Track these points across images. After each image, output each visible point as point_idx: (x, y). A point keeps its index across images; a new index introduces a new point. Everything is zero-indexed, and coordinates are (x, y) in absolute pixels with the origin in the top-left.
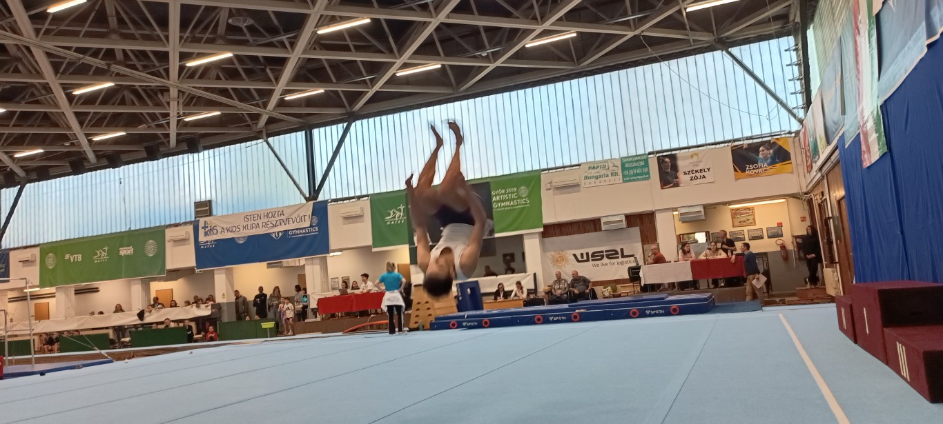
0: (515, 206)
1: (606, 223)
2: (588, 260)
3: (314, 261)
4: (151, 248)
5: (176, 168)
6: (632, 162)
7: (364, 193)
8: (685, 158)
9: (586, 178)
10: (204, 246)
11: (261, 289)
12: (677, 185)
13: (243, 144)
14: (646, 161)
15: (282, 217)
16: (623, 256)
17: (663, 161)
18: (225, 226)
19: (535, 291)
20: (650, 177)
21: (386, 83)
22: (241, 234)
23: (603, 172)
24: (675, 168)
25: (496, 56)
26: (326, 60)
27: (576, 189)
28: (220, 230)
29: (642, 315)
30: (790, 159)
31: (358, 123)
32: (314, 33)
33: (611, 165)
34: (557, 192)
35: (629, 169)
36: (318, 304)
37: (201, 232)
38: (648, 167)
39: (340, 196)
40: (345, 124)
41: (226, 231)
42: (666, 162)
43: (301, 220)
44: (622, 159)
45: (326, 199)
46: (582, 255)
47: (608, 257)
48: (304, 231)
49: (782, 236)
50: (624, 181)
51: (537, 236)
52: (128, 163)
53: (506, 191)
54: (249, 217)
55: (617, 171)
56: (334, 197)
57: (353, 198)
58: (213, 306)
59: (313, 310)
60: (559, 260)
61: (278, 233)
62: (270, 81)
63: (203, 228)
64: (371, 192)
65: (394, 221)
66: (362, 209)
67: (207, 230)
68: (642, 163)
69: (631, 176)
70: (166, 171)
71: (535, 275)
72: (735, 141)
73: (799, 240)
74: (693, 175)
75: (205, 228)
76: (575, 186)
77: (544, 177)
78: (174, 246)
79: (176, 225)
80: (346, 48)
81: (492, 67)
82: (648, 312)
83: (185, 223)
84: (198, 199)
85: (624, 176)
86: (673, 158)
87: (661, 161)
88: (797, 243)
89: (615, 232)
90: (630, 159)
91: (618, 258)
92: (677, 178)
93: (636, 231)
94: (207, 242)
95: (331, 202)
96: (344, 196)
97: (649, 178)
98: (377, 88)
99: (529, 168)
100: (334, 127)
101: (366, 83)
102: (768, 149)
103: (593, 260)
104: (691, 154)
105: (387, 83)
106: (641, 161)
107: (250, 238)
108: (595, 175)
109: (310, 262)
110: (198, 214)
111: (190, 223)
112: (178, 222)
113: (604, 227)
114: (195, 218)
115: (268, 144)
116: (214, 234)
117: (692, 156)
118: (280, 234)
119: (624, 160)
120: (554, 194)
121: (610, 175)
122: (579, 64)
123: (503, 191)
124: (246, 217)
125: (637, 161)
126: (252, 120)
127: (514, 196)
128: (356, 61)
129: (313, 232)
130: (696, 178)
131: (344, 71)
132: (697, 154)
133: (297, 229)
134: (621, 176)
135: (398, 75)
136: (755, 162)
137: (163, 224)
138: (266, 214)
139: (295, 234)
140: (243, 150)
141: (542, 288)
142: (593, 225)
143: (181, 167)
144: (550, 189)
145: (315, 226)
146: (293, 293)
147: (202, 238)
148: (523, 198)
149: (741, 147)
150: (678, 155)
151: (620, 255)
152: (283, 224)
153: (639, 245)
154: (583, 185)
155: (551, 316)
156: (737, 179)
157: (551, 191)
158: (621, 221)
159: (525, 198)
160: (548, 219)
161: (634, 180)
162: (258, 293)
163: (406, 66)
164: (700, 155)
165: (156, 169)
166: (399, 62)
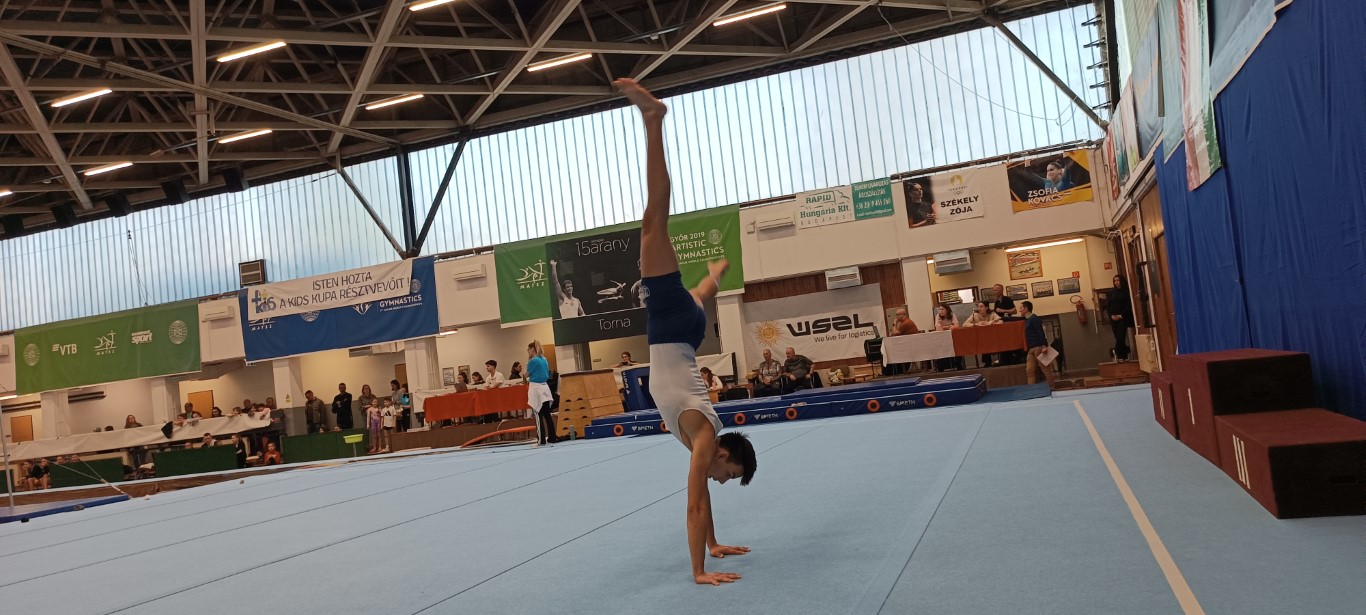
0: (704, 257)
1: (831, 279)
2: (808, 332)
3: (418, 345)
4: (178, 331)
5: (210, 214)
6: (868, 190)
7: (487, 244)
8: (943, 183)
9: (803, 215)
10: (256, 327)
11: (342, 387)
12: (932, 221)
13: (308, 178)
14: (888, 188)
15: (369, 282)
16: (857, 325)
17: (912, 188)
18: (286, 299)
19: (735, 378)
20: (893, 210)
21: (512, 83)
22: (310, 308)
23: (827, 206)
24: (928, 197)
25: (671, 40)
26: (425, 50)
27: (790, 231)
28: (278, 303)
29: (885, 408)
30: (1089, 181)
31: (475, 142)
32: (406, 10)
33: (838, 195)
34: (763, 235)
35: (863, 200)
36: (425, 407)
37: (252, 307)
38: (891, 197)
39: (451, 249)
40: (456, 145)
41: (287, 304)
42: (917, 190)
43: (396, 285)
44: (853, 185)
45: (432, 253)
46: (800, 325)
47: (836, 327)
48: (401, 302)
49: (1079, 290)
50: (858, 219)
51: (736, 299)
52: (139, 208)
53: (689, 238)
54: (320, 283)
55: (846, 204)
56: (442, 250)
57: (469, 252)
58: (272, 415)
59: (418, 414)
60: (769, 333)
61: (364, 305)
62: (345, 82)
63: (253, 301)
64: (496, 242)
65: (530, 284)
66: (484, 267)
67: (259, 303)
68: (883, 192)
69: (867, 210)
70: (195, 218)
71: (734, 355)
72: (1013, 156)
73: (1102, 296)
74: (955, 207)
75: (255, 300)
76: (786, 228)
77: (745, 216)
78: (212, 328)
79: (214, 298)
80: (454, 33)
81: (666, 55)
82: (892, 404)
83: (228, 295)
84: (245, 259)
85: (857, 211)
86: (926, 183)
87: (908, 188)
88: (1100, 300)
89: (845, 290)
90: (865, 187)
91: (850, 327)
92: (931, 211)
93: (875, 289)
94: (261, 321)
95: (440, 258)
96: (458, 249)
97: (892, 213)
98: (500, 90)
99: (722, 203)
100: (440, 149)
101: (485, 84)
102: (1058, 168)
103: (815, 332)
104: (951, 177)
105: (516, 82)
106: (880, 188)
107: (324, 313)
108: (817, 210)
109: (412, 345)
110: (246, 281)
111: (235, 293)
112: (216, 292)
113: (829, 285)
114: (242, 286)
115: (344, 176)
116: (270, 309)
117: (952, 180)
118: (367, 307)
119: (857, 189)
120: (759, 240)
121: (837, 210)
122: (791, 50)
123: (686, 237)
124: (315, 283)
125: (875, 189)
126: (319, 140)
127: (701, 243)
128: (467, 51)
129: (414, 302)
130: (958, 211)
131: (452, 66)
132: (959, 177)
133: (391, 299)
134: (853, 212)
135: (530, 70)
136: (1039, 186)
137: (194, 296)
138: (345, 279)
139: (389, 307)
140: (308, 186)
141: (744, 374)
142: (813, 282)
143: (217, 213)
144: (753, 232)
145: (417, 294)
146: (389, 392)
147: (253, 316)
148: (714, 246)
149: (1021, 166)
150: (932, 179)
151: (853, 324)
152: (370, 292)
153: (880, 308)
154: (799, 225)
155: (757, 413)
156: (1015, 212)
157: (755, 235)
158: (854, 275)
159: (718, 245)
160: (749, 276)
161: (871, 217)
162: (339, 393)
163: (541, 56)
164: (964, 179)
165: (180, 216)
166: (531, 51)
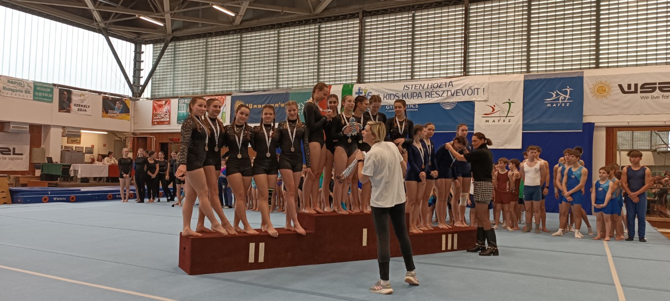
6: (41, 87)
8: (77, 95)
9: (4, 88)
12: (69, 111)
14: (52, 90)
16: (14, 154)
17: (63, 93)
23: (19, 88)
24: (69, 100)
30: (129, 113)
33: (26, 84)
35: (39, 91)
38: (53, 94)
42: (65, 95)
47: (2, 153)
50: (35, 100)
55: (30, 90)
69: (40, 97)
72: (105, 93)
74: (80, 108)
85: (35, 96)
87: (61, 92)
89: (16, 134)
92: (70, 107)
93: (28, 137)
97: (52, 102)
102: (120, 104)
104: (80, 94)
106: (48, 88)
108: (13, 88)
113: (11, 129)
119: (36, 84)
121: (24, 92)
125: (45, 87)
134: (32, 95)
136: (113, 109)
149: (108, 98)
151: (12, 153)
153: (28, 147)
154: (1, 93)
156: (103, 117)
158: (26, 128)
161: (42, 101)
